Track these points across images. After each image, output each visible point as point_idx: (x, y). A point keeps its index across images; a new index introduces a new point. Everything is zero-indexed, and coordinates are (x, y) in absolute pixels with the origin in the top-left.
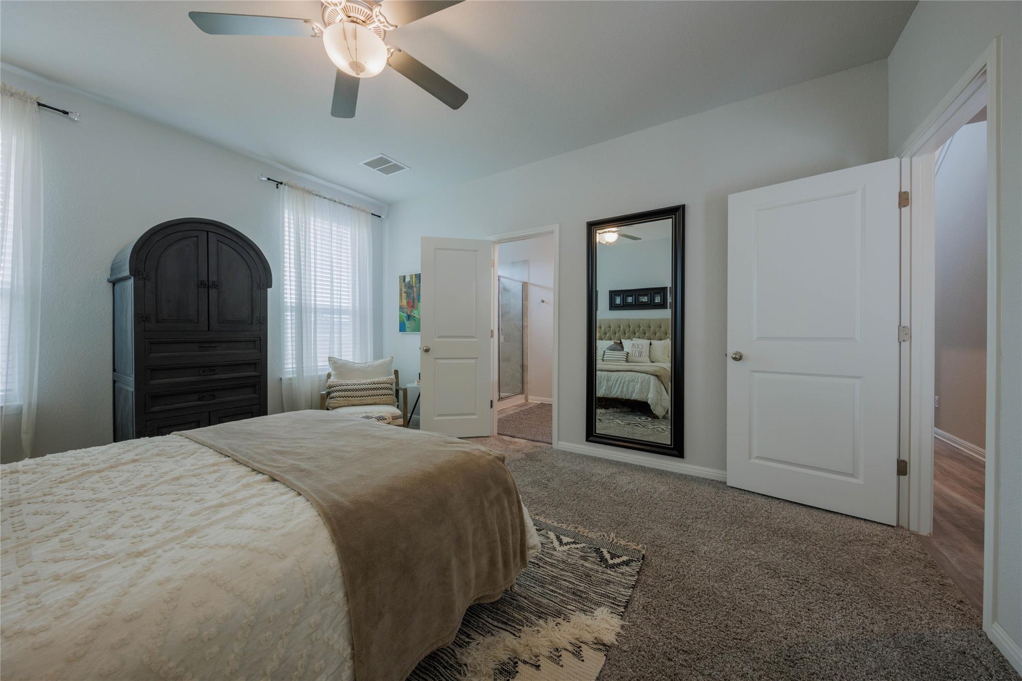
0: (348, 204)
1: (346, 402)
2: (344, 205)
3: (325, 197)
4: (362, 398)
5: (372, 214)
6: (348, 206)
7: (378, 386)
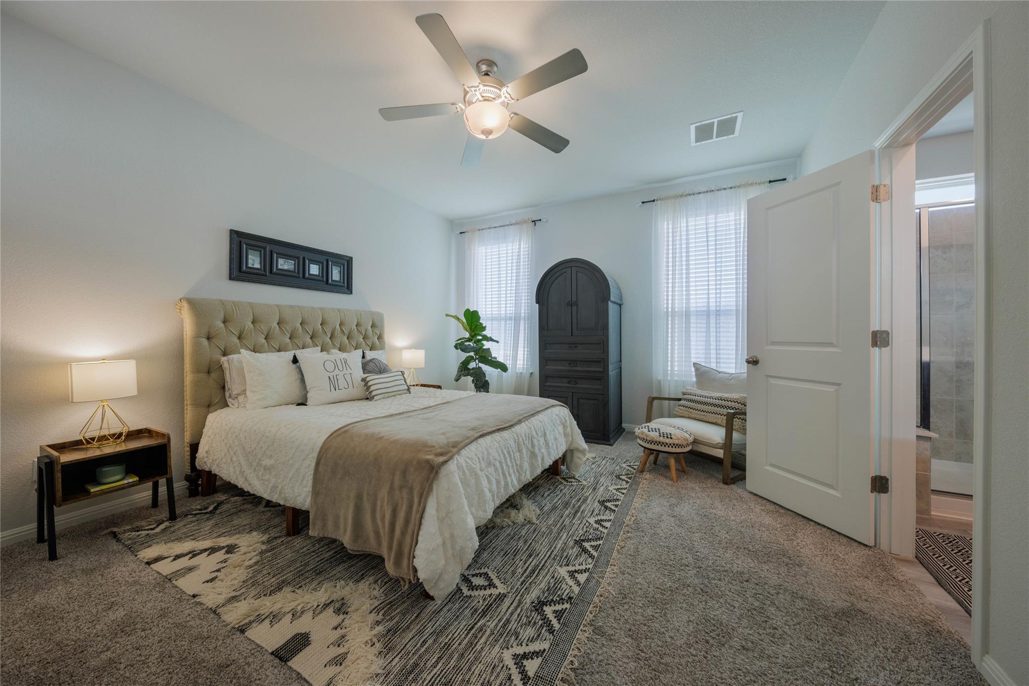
0: (730, 186)
1: (687, 413)
2: (725, 189)
3: (699, 192)
4: (702, 413)
5: (770, 182)
6: (731, 188)
7: (723, 403)
